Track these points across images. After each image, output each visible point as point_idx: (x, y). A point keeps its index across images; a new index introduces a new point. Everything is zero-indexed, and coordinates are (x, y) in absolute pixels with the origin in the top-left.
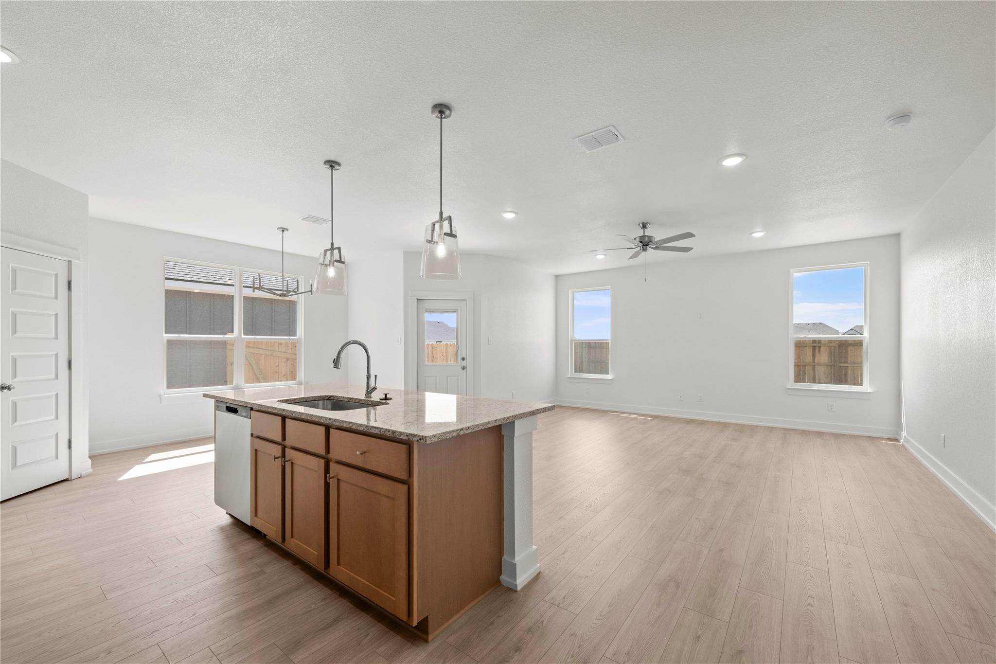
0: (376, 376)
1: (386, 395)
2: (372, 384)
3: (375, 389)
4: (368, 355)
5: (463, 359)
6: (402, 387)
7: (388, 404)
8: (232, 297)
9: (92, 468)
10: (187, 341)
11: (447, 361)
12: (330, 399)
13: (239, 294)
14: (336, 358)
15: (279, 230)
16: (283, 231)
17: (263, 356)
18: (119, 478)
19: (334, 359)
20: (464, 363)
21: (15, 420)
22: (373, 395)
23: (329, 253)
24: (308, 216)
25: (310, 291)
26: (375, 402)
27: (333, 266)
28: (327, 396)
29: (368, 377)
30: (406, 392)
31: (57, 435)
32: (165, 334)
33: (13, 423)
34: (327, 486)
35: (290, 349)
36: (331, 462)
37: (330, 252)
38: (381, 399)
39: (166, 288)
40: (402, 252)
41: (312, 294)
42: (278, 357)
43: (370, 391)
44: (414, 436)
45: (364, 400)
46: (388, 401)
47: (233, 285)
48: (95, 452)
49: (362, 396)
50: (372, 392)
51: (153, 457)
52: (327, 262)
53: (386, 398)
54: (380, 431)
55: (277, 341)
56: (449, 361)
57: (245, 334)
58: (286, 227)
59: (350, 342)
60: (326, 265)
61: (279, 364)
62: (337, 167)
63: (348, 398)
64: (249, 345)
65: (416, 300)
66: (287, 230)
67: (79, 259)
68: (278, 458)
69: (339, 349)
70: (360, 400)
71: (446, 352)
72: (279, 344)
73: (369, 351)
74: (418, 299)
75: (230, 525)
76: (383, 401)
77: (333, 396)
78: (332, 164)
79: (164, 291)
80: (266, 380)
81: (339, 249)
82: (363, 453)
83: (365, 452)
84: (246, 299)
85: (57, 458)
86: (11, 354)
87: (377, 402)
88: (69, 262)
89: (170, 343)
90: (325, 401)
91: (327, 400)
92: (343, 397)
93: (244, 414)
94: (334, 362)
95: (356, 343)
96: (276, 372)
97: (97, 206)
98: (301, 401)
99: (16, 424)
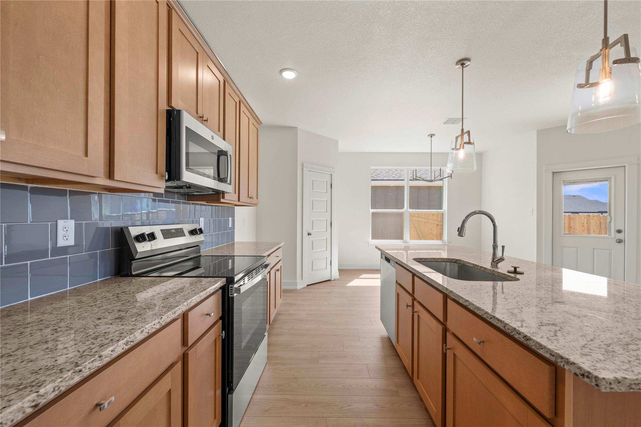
0: (503, 247)
1: (515, 268)
2: (499, 254)
3: (502, 259)
4: (494, 226)
5: (619, 231)
6: (533, 258)
7: (518, 280)
8: (403, 187)
9: (339, 276)
10: (385, 213)
11: (589, 233)
12: (457, 262)
13: (406, 184)
14: (460, 227)
15: (429, 136)
16: (431, 136)
17: (423, 222)
18: (347, 284)
19: (459, 228)
20: (620, 236)
21: (313, 249)
22: (500, 265)
23: (459, 139)
24: (447, 119)
25: (450, 176)
26: (502, 274)
27: (463, 148)
28: (455, 259)
29: (495, 247)
30: (539, 266)
31: (326, 258)
32: (371, 209)
33: (312, 250)
34: (444, 356)
35: (439, 218)
36: (448, 332)
37: (460, 137)
38: (509, 272)
39: (372, 185)
40: (536, 131)
41: (451, 178)
42: (432, 223)
43: (496, 261)
44: (568, 362)
45: (490, 270)
46: (518, 276)
47: (404, 180)
48: (341, 268)
49: (487, 264)
50: (500, 262)
51: (364, 276)
52: (458, 147)
53: (515, 272)
54: (505, 327)
55: (432, 213)
56: (592, 231)
57: (410, 208)
58: (433, 134)
59: (475, 212)
60: (458, 149)
61: (432, 228)
62: (467, 63)
63: (473, 264)
64: (412, 215)
65: (551, 175)
66: (434, 135)
67: (335, 173)
68: (410, 306)
69: (464, 218)
70: (485, 268)
71: (587, 223)
72: (432, 215)
73: (496, 221)
74: (553, 173)
75: (387, 338)
76: (512, 275)
77: (460, 260)
78: (462, 62)
79: (370, 187)
80: (425, 238)
81: (468, 132)
82: (481, 342)
83: (483, 342)
84: (411, 187)
85: (326, 269)
86: (312, 219)
87: (505, 274)
88: (331, 174)
89: (373, 214)
90: (453, 263)
91: (454, 262)
92: (469, 263)
93: (393, 264)
94: (458, 231)
95: (482, 214)
96: (430, 233)
97: (343, 146)
98: (432, 260)
99: (313, 251)
